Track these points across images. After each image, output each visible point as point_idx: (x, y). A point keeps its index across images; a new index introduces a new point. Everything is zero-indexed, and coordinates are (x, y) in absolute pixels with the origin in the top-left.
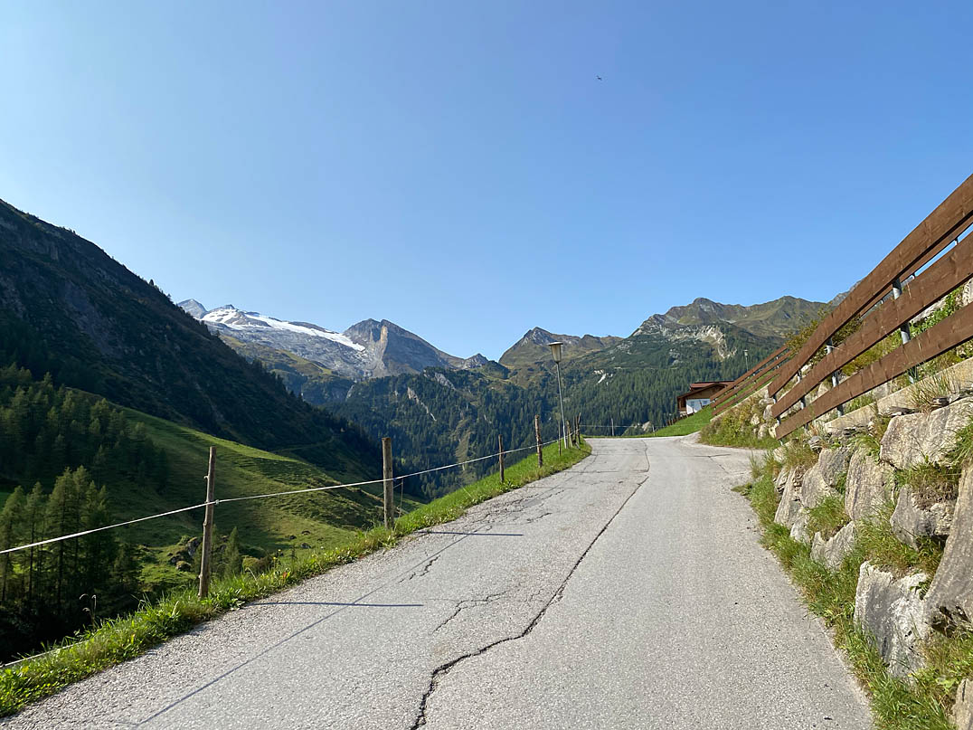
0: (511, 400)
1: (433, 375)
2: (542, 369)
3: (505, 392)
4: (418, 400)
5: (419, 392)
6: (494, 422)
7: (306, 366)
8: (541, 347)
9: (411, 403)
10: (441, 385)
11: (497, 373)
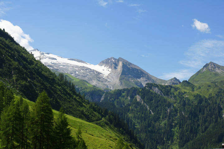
0: (198, 103)
1: (151, 88)
2: (216, 86)
3: (194, 98)
4: (142, 102)
5: (143, 97)
6: (189, 116)
7: (78, 82)
8: (214, 74)
9: (138, 103)
10: (155, 94)
11: (188, 88)
